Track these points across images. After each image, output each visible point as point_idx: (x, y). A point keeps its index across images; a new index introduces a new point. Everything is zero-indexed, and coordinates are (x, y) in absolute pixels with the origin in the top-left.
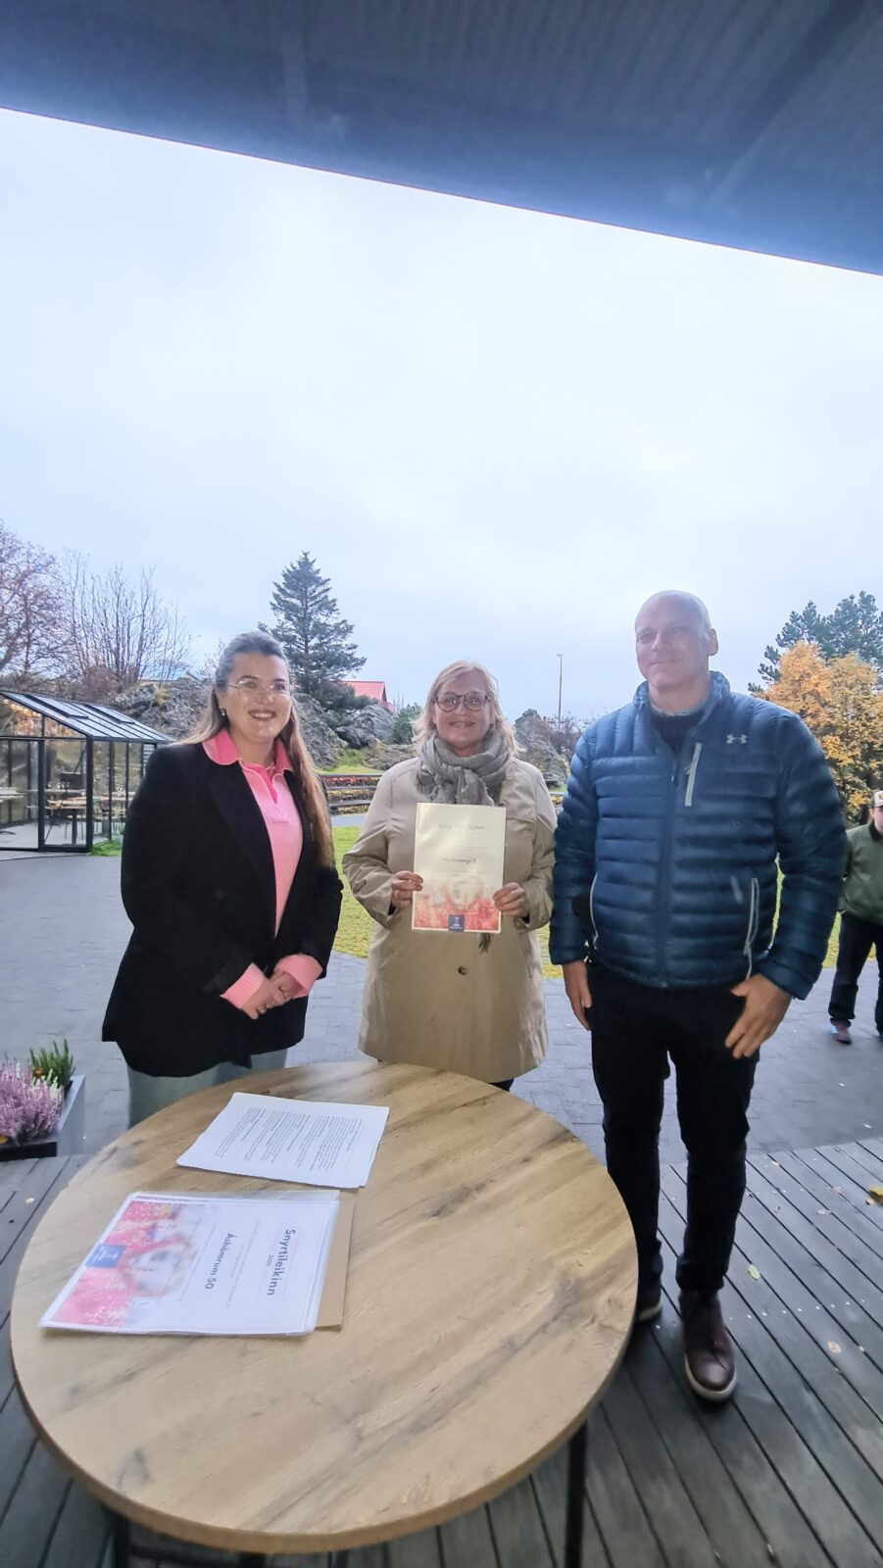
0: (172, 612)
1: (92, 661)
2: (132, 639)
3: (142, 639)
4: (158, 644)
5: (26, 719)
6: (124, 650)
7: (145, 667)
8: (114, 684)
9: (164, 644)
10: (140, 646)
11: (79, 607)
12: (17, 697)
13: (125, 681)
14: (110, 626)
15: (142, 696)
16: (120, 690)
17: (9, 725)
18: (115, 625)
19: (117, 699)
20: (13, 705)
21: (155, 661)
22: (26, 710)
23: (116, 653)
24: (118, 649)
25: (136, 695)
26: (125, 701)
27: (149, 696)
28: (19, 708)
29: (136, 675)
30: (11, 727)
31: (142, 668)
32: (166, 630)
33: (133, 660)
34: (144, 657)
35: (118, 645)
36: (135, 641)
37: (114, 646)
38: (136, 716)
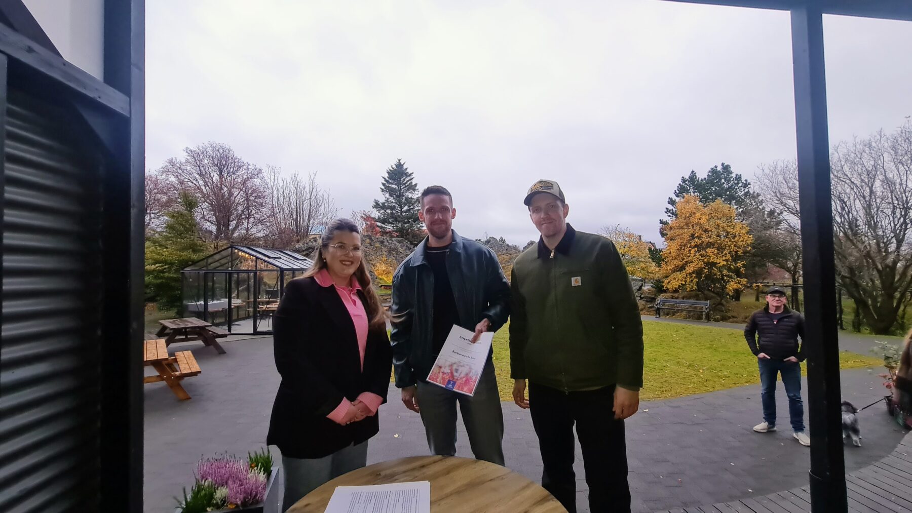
0: (326, 196)
1: (283, 225)
2: (304, 212)
3: (310, 212)
4: (319, 215)
5: (247, 260)
6: (300, 219)
7: (312, 227)
8: (295, 238)
9: (322, 214)
10: (309, 216)
11: (276, 196)
12: (242, 248)
13: (301, 236)
14: (292, 206)
15: (310, 244)
16: (298, 241)
17: (237, 264)
18: (295, 205)
19: (297, 247)
20: (240, 253)
21: (317, 223)
22: (247, 255)
23: (296, 220)
24: (297, 218)
25: (307, 244)
26: (301, 247)
27: (314, 243)
28: (243, 254)
29: (307, 232)
30: (239, 265)
31: (310, 228)
32: (323, 206)
33: (305, 224)
34: (311, 221)
35: (297, 216)
36: (306, 213)
37: (295, 217)
38: (307, 255)
